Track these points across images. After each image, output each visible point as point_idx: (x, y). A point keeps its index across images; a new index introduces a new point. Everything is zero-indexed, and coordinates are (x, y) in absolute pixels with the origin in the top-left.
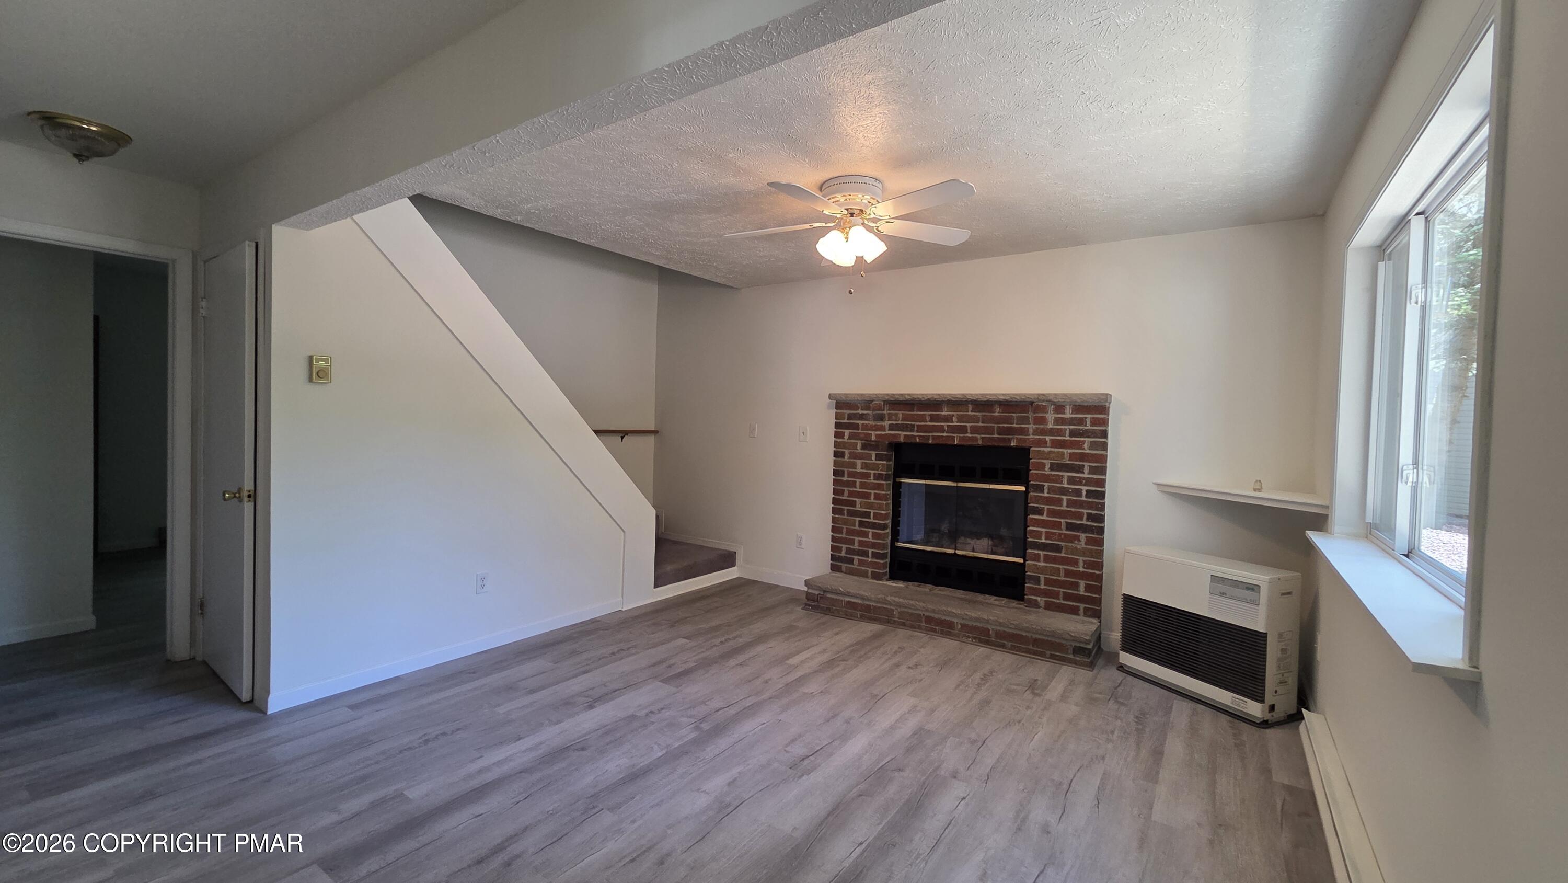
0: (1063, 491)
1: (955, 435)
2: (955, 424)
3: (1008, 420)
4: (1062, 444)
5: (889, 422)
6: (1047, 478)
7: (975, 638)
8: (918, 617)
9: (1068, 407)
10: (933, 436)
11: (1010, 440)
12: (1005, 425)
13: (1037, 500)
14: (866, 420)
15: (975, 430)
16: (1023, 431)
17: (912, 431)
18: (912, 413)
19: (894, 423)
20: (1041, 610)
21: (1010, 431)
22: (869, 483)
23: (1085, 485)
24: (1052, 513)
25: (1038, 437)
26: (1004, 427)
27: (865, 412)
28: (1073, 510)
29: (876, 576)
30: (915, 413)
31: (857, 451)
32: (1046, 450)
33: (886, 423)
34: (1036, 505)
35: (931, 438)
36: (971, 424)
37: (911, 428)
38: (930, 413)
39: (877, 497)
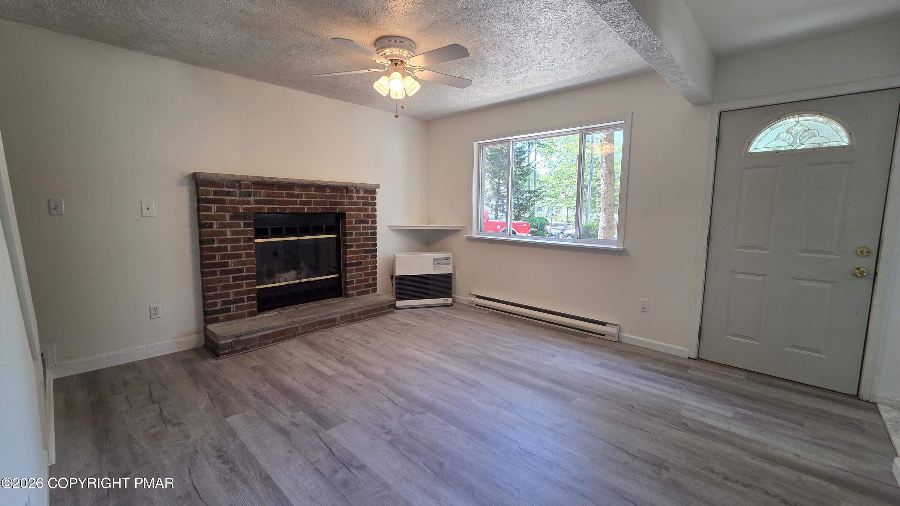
0: (361, 234)
1: (305, 207)
2: (304, 199)
3: (334, 197)
4: (359, 210)
5: (254, 198)
6: (354, 228)
7: (346, 321)
8: (314, 324)
9: (361, 190)
10: (289, 207)
11: (336, 209)
12: (333, 200)
13: (351, 240)
14: (232, 196)
15: (317, 203)
16: (342, 203)
17: (274, 204)
18: (273, 191)
19: (259, 198)
20: (355, 297)
21: (336, 203)
22: (240, 246)
23: (370, 230)
24: (358, 246)
25: (349, 206)
26: (332, 201)
27: (231, 190)
28: (366, 243)
29: (251, 314)
30: (274, 191)
31: (226, 222)
32: (353, 213)
33: (251, 199)
34: (350, 243)
35: (288, 209)
36: (314, 200)
37: (273, 202)
38: (286, 192)
39: (248, 255)
